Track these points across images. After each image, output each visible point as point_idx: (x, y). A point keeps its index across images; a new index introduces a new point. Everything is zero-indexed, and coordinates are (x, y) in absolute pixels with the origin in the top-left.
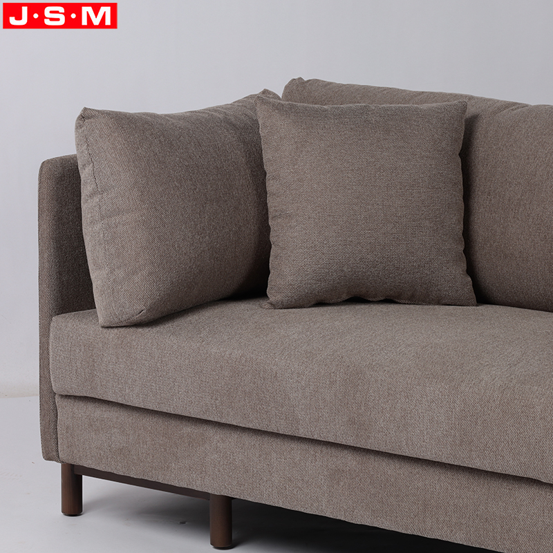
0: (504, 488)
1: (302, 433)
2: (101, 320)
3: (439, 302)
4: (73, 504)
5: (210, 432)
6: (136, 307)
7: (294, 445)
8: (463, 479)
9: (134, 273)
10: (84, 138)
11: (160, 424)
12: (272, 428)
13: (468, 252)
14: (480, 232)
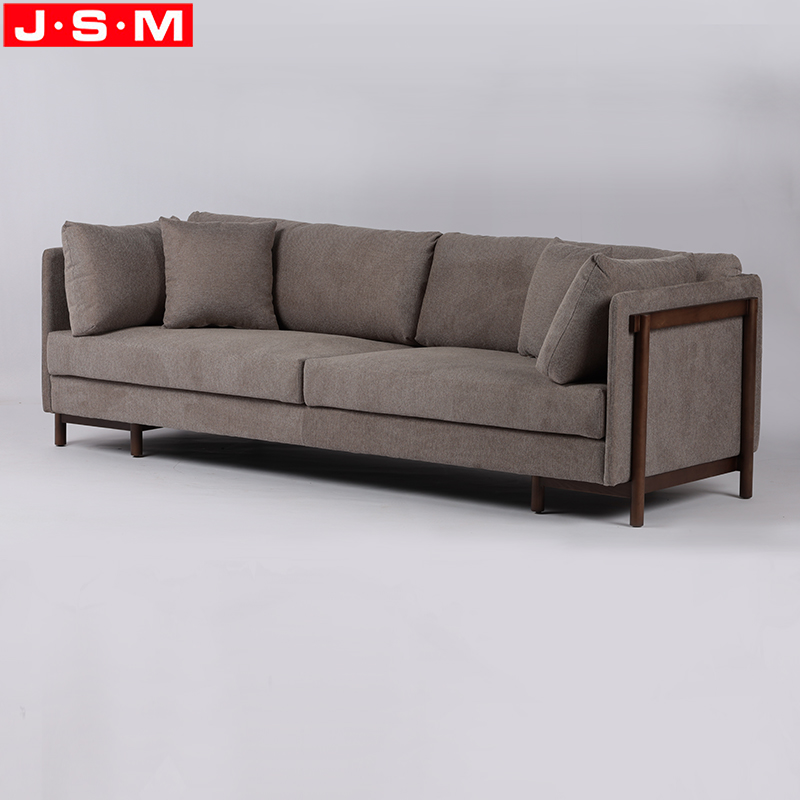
0: (263, 406)
1: (171, 385)
2: (73, 333)
3: (257, 328)
4: (61, 440)
5: (127, 389)
6: (90, 324)
7: (169, 393)
8: (245, 404)
9: (90, 306)
10: (65, 238)
11: (103, 386)
12: (157, 385)
13: (275, 302)
14: (281, 290)
